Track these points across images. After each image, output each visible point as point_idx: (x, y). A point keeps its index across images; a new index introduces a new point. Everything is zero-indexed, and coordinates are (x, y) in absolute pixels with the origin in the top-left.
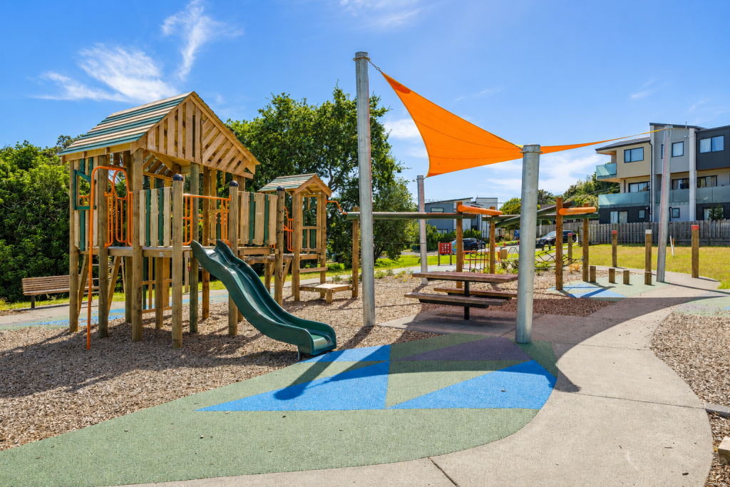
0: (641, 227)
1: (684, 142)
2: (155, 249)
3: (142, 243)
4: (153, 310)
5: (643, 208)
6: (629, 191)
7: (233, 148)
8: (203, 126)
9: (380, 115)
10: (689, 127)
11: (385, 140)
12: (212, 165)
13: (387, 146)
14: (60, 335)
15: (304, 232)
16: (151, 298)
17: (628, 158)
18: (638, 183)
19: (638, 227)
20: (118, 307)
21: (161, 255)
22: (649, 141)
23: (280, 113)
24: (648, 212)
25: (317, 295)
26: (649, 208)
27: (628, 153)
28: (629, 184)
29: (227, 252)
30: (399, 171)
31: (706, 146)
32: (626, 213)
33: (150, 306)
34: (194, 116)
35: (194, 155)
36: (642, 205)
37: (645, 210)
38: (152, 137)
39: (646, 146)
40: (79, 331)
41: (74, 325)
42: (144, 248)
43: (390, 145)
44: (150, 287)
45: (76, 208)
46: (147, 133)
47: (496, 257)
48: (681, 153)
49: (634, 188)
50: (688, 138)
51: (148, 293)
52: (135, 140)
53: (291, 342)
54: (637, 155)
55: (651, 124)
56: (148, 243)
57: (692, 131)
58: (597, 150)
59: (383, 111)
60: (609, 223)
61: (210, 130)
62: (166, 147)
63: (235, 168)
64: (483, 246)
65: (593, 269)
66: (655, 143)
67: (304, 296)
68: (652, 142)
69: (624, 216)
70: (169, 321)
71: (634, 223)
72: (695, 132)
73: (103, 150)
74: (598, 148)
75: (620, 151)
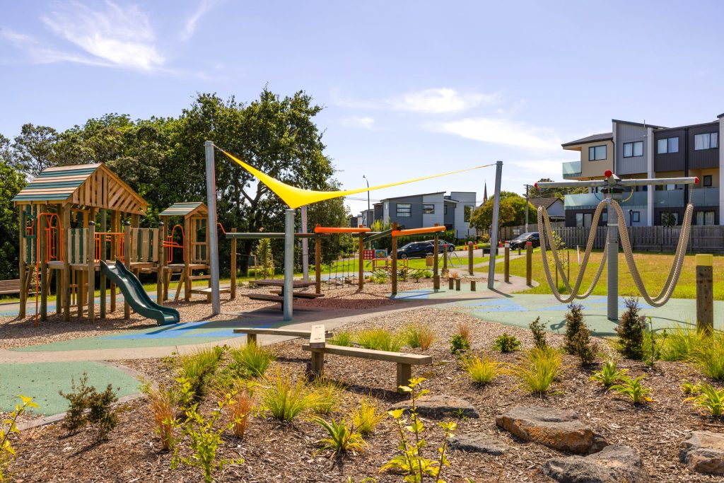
1: (643, 141)
2: (77, 265)
3: (70, 261)
4: (76, 306)
6: (597, 191)
7: (130, 196)
8: (109, 184)
9: (313, 114)
10: (647, 126)
11: (319, 140)
12: (116, 208)
13: (321, 147)
14: (15, 320)
15: (197, 246)
16: (74, 299)
17: (592, 156)
20: (52, 303)
21: (82, 269)
22: (611, 139)
23: (206, 114)
25: (205, 297)
27: (592, 150)
29: (122, 267)
30: (332, 174)
31: (663, 146)
32: (590, 215)
33: (74, 303)
34: (103, 178)
35: (103, 204)
38: (76, 195)
39: (609, 143)
40: (27, 318)
41: (22, 314)
42: (71, 264)
43: (324, 145)
44: (74, 290)
45: (25, 236)
46: (72, 194)
48: (641, 154)
50: (647, 137)
51: (72, 296)
52: (65, 198)
53: (152, 318)
54: (600, 153)
55: (614, 121)
56: (73, 261)
57: (650, 130)
58: (563, 145)
59: (317, 109)
60: (576, 226)
61: (114, 185)
62: (84, 200)
63: (132, 209)
64: (452, 248)
66: (617, 140)
67: (194, 297)
68: (615, 140)
70: (87, 313)
72: (653, 131)
73: (44, 201)
74: (564, 143)
75: (585, 147)
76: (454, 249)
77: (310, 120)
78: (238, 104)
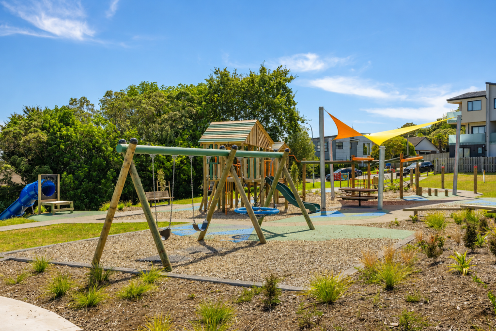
0: (479, 160)
2: (251, 179)
5: (480, 146)
6: (472, 133)
7: (266, 139)
9: (289, 82)
11: (293, 99)
12: (261, 146)
13: (294, 104)
17: (470, 109)
18: (479, 126)
19: (476, 160)
22: (485, 96)
24: (484, 149)
26: (485, 146)
27: (470, 104)
28: (472, 127)
30: (303, 122)
32: (469, 149)
34: (256, 129)
35: (256, 144)
36: (480, 144)
37: (483, 148)
39: (483, 99)
43: (296, 102)
46: (247, 138)
47: (371, 182)
49: (476, 130)
52: (243, 140)
54: (477, 105)
55: (487, 83)
58: (448, 100)
59: (291, 78)
62: (250, 141)
63: (267, 146)
65: (421, 189)
66: (489, 97)
68: (488, 96)
69: (467, 152)
71: (474, 158)
73: (225, 142)
74: (448, 99)
75: (465, 102)
76: (362, 174)
77: (287, 86)
78: (239, 75)
